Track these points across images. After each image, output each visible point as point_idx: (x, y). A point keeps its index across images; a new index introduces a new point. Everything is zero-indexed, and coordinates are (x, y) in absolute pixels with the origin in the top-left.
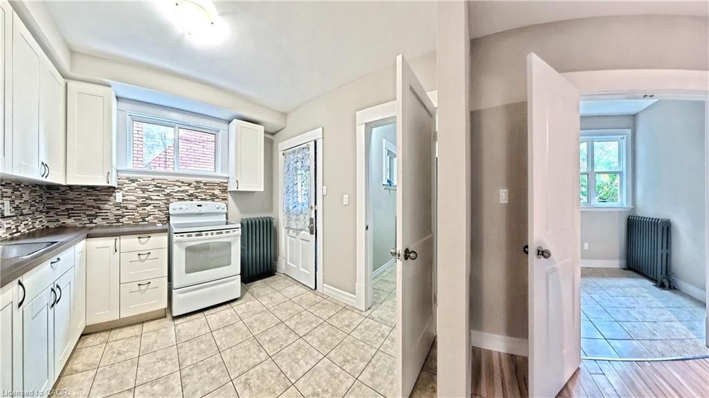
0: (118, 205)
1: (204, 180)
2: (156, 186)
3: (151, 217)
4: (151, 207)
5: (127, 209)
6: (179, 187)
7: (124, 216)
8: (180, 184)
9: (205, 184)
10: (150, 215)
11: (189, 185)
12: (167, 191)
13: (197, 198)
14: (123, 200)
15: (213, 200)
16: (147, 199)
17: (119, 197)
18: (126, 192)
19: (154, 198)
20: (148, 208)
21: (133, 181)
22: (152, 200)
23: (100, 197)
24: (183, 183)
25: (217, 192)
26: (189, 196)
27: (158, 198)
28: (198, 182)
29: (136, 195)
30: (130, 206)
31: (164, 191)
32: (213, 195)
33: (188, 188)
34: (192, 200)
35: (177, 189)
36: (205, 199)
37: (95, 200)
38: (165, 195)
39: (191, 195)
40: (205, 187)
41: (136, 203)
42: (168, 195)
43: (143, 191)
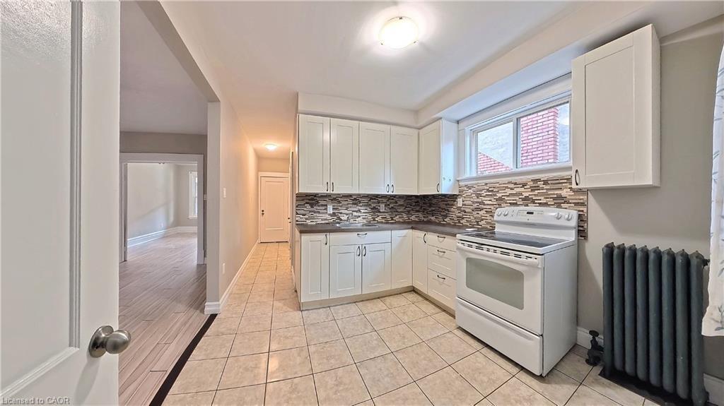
0: (459, 208)
1: (543, 176)
2: (488, 190)
3: (483, 222)
4: (483, 212)
5: (465, 212)
6: (512, 189)
7: (463, 218)
8: (512, 186)
9: (546, 182)
10: (482, 220)
11: (524, 185)
12: (499, 195)
13: (533, 202)
14: (463, 205)
15: (559, 206)
16: (480, 203)
17: (460, 202)
18: (465, 197)
19: (486, 202)
20: (480, 213)
21: (469, 188)
22: (484, 204)
23: (449, 202)
24: (515, 184)
25: (565, 193)
26: (523, 200)
27: (490, 202)
28: (535, 181)
29: (472, 200)
30: (467, 210)
31: (496, 195)
32: (560, 197)
33: (522, 189)
34: (527, 205)
35: (509, 191)
36: (546, 204)
37: (446, 205)
38: (497, 200)
39: (526, 199)
40: (545, 187)
41: (471, 207)
42: (500, 199)
43: (478, 196)
